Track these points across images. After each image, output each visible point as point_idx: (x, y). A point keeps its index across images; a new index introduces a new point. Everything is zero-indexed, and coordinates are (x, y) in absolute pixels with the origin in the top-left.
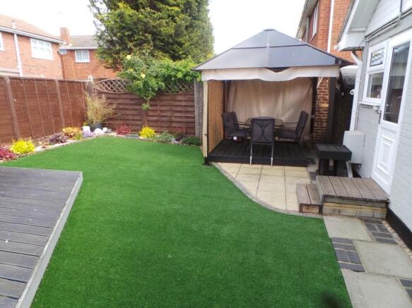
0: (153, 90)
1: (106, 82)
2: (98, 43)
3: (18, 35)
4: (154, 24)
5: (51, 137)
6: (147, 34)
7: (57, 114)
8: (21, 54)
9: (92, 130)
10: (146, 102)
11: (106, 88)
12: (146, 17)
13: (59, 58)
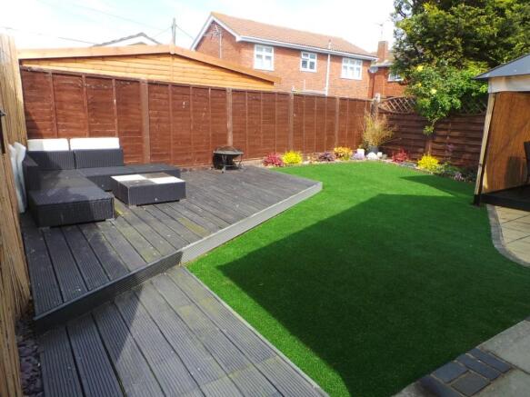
0: (443, 110)
1: (392, 101)
2: (395, 56)
3: (332, 56)
4: (468, 24)
5: (321, 154)
6: (455, 39)
7: (331, 132)
8: (330, 75)
9: (366, 153)
10: (430, 124)
11: (392, 108)
12: (457, 17)
13: (368, 77)
